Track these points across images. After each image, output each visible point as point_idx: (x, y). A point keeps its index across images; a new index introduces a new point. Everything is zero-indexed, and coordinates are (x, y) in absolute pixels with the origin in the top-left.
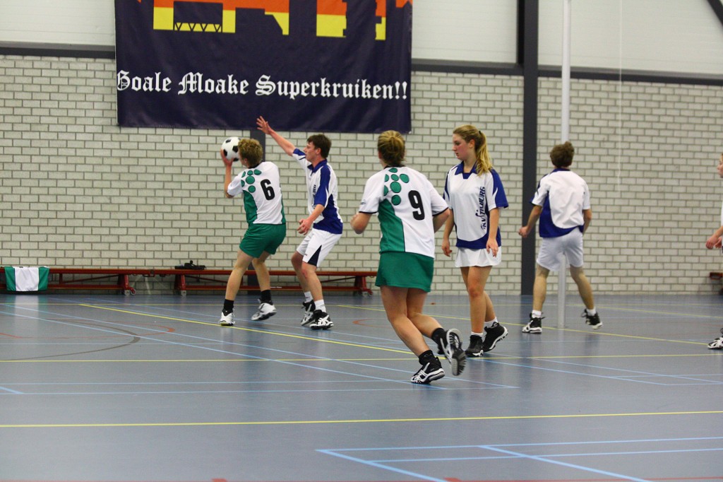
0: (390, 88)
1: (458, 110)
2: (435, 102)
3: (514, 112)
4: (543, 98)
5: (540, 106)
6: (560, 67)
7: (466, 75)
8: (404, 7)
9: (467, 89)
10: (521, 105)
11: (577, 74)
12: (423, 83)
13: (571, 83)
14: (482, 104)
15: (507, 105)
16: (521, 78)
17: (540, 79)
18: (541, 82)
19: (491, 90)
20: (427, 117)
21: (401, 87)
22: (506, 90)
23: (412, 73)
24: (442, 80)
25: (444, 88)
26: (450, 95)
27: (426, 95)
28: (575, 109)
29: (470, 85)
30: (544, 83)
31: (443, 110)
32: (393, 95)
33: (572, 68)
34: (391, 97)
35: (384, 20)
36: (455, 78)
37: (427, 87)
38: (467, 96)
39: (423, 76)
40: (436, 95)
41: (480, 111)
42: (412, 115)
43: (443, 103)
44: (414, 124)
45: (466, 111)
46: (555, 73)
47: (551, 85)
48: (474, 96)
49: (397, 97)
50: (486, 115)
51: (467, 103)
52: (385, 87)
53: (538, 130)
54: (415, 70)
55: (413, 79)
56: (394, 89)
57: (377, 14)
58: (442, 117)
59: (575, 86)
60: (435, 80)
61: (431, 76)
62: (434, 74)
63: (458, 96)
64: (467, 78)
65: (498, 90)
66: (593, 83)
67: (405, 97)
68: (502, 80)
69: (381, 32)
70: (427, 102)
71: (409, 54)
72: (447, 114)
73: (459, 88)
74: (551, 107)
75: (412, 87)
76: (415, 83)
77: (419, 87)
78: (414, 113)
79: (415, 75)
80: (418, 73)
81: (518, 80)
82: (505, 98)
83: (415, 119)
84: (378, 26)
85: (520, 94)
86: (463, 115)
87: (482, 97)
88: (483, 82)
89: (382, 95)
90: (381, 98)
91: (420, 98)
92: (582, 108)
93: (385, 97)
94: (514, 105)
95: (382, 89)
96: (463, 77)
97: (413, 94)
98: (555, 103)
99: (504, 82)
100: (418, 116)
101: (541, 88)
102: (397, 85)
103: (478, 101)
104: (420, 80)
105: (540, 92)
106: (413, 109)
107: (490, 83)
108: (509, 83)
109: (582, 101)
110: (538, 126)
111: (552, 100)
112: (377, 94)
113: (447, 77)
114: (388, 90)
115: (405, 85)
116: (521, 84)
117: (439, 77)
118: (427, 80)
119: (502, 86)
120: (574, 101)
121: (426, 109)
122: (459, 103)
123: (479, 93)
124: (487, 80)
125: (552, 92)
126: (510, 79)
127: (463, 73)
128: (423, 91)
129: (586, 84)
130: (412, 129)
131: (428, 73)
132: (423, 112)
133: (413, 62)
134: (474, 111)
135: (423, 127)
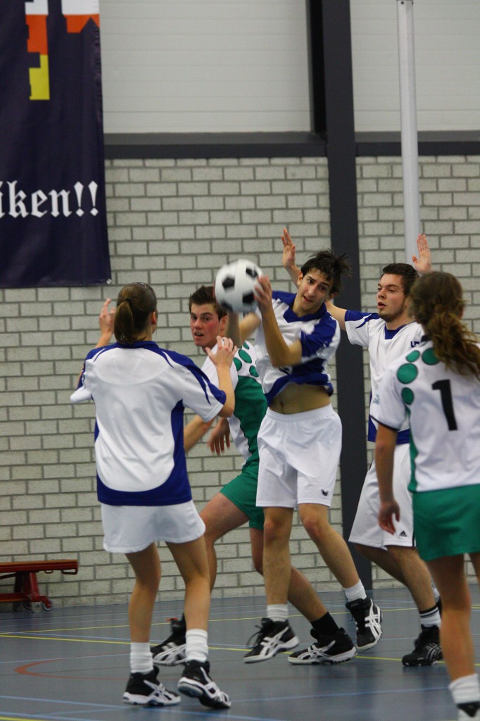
0: (65, 194)
1: (203, 233)
2: (155, 219)
3: (312, 230)
4: (367, 197)
5: (363, 214)
6: (398, 134)
7: (214, 162)
8: (83, 31)
9: (216, 188)
10: (325, 215)
11: (432, 146)
12: (130, 182)
13: (421, 165)
14: (247, 217)
15: (297, 217)
16: (323, 161)
17: (359, 160)
18: (361, 165)
19: (264, 188)
20: (140, 248)
21: (86, 192)
22: (295, 187)
23: (107, 163)
24: (167, 175)
25: (170, 190)
26: (185, 203)
27: (137, 205)
28: (433, 215)
29: (223, 181)
30: (368, 168)
31: (172, 233)
32: (70, 209)
33: (420, 134)
34: (67, 213)
35: (44, 59)
36: (191, 168)
37: (137, 190)
38: (216, 203)
39: (129, 168)
40: (155, 205)
41: (244, 231)
42: (111, 247)
43: (171, 218)
44: (115, 263)
45: (217, 232)
46: (389, 146)
47: (383, 172)
48: (231, 203)
49: (80, 213)
50: (257, 238)
51: (218, 218)
52: (54, 194)
53: (361, 261)
54: (112, 158)
55: (109, 176)
56: (73, 197)
57: (32, 47)
58: (171, 248)
59: (429, 172)
60: (153, 175)
61: (144, 167)
62: (149, 162)
63: (200, 203)
64: (217, 167)
65: (278, 188)
66: (467, 163)
67: (94, 212)
68: (285, 167)
69: (39, 84)
70: (140, 219)
71: (99, 125)
72: (179, 241)
73: (201, 189)
74: (385, 214)
75: (109, 190)
76: (114, 184)
77: (121, 190)
78: (115, 242)
79: (112, 167)
80: (117, 162)
81: (316, 166)
82: (293, 202)
83: (117, 255)
84: (33, 72)
85: (323, 194)
86: (211, 240)
87: (247, 203)
88: (247, 174)
89: (50, 209)
90: (49, 215)
91: (124, 212)
92: (445, 214)
93: (55, 213)
94: (311, 216)
95: (50, 198)
96: (208, 166)
97: (111, 205)
98: (393, 206)
99: (290, 171)
100: (123, 249)
101: (362, 178)
102: (79, 188)
103: (240, 211)
104: (122, 175)
105: (361, 186)
106: (113, 235)
107: (261, 173)
108: (300, 173)
109: (446, 200)
110: (361, 255)
111: (386, 200)
112: (40, 209)
113: (175, 167)
114: (60, 199)
115: (93, 187)
116: (323, 172)
117: (161, 169)
118: (136, 175)
119: (286, 180)
120: (431, 200)
121: (139, 234)
122: (202, 218)
123: (240, 195)
124: (254, 168)
125: (384, 186)
126: (301, 165)
127: (207, 157)
128: (129, 198)
129: (451, 165)
130: (113, 275)
131: (139, 162)
132: (132, 240)
133: (107, 142)
134: (232, 232)
135: (133, 269)
